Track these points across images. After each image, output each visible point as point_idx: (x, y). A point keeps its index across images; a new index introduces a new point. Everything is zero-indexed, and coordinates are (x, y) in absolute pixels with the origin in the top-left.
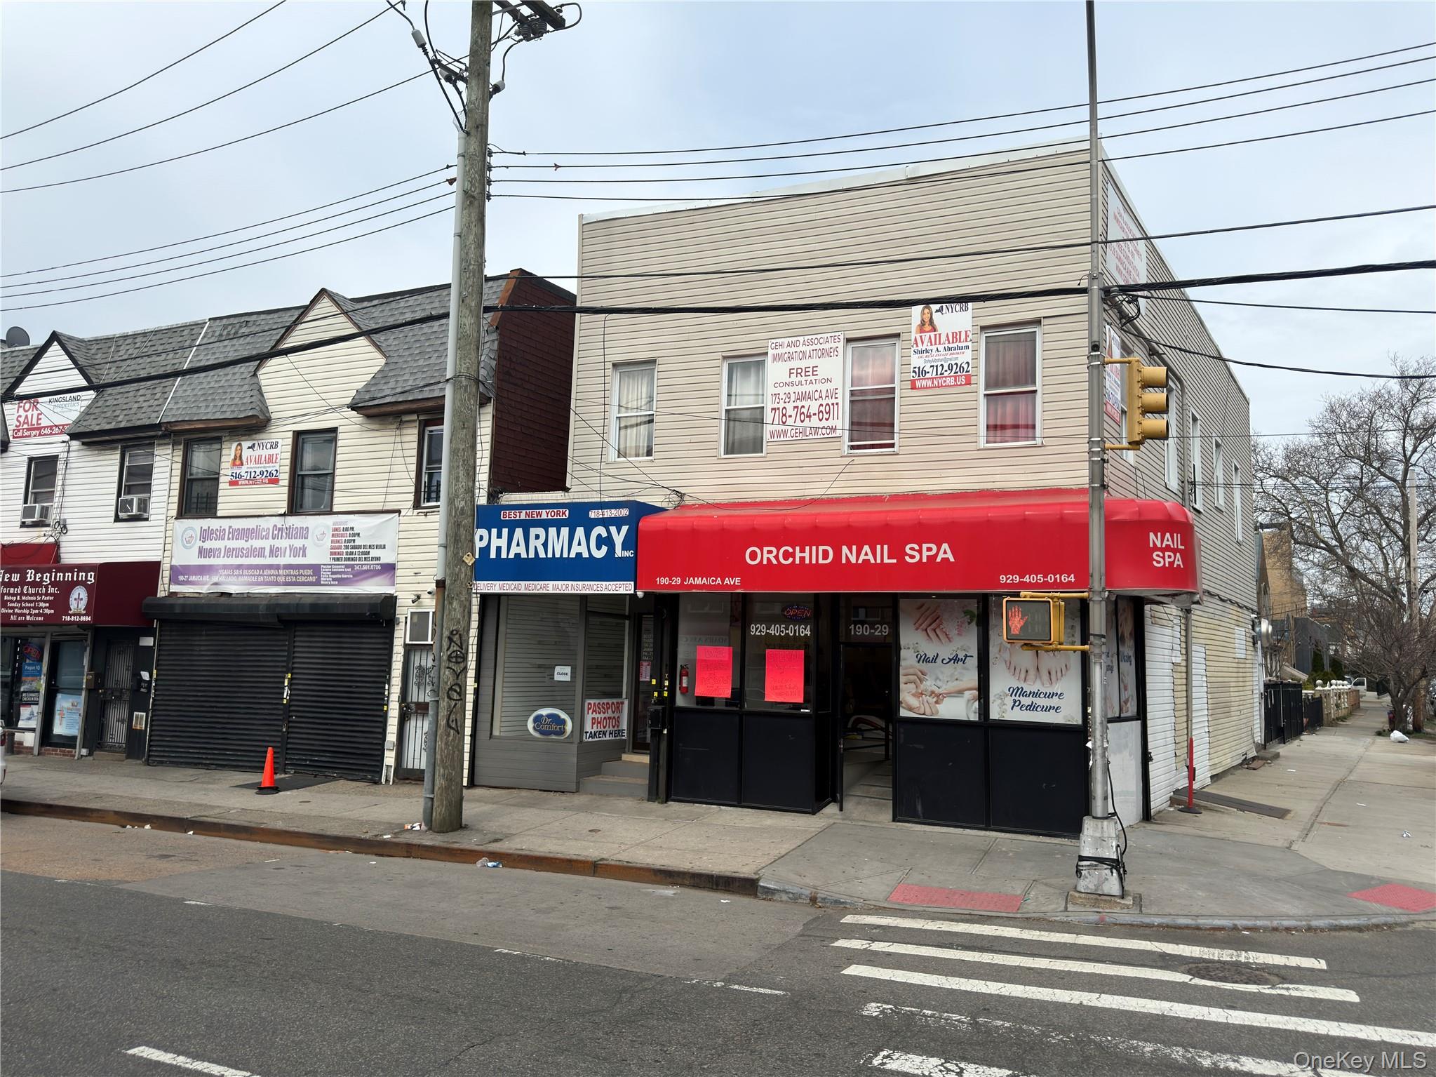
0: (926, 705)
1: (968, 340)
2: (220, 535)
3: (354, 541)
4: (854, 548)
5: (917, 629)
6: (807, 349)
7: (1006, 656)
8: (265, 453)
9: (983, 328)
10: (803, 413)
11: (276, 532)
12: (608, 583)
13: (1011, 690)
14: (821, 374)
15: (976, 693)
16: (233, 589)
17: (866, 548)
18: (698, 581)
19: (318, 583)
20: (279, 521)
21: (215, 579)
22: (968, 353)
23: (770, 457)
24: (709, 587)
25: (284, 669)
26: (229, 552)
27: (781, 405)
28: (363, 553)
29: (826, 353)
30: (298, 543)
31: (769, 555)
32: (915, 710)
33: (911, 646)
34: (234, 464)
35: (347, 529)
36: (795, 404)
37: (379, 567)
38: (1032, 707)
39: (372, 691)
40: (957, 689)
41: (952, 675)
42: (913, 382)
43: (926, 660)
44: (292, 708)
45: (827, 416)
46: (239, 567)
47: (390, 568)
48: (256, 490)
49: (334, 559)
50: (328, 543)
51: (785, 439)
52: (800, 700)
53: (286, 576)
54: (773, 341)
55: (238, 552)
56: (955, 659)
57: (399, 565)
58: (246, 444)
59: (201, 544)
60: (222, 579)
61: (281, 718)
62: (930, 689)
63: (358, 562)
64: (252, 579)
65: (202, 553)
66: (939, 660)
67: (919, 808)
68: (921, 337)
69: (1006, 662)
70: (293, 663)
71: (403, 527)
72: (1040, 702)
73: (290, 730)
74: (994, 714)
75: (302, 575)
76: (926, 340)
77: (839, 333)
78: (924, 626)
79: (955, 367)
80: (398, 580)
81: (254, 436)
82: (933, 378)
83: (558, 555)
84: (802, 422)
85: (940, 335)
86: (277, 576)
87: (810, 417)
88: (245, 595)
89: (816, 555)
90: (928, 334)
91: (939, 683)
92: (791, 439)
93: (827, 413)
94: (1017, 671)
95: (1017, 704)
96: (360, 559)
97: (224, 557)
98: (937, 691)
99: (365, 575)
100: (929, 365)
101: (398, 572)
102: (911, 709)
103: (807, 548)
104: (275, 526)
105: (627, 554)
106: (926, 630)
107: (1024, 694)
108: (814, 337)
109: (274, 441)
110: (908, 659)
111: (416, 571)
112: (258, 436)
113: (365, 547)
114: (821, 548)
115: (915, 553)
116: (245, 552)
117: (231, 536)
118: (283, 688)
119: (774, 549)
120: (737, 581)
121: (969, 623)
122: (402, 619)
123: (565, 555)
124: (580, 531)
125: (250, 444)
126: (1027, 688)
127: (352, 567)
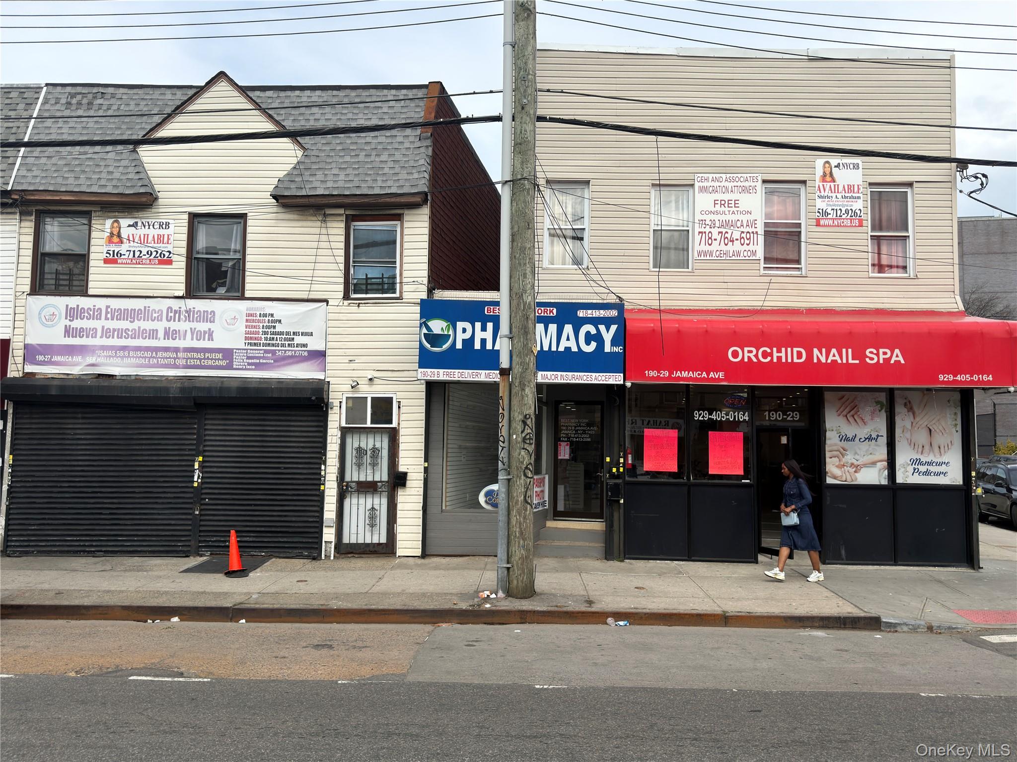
0: (847, 473)
1: (860, 192)
2: (95, 314)
3: (274, 327)
4: (824, 350)
5: (839, 415)
6: (730, 185)
7: (908, 435)
8: (153, 232)
9: (870, 184)
10: (727, 238)
11: (172, 315)
12: (597, 374)
13: (912, 460)
14: (743, 206)
15: (886, 464)
16: (116, 371)
17: (834, 351)
18: (685, 374)
19: (229, 367)
20: (176, 304)
21: (91, 360)
22: (860, 202)
23: (697, 272)
24: (696, 379)
25: (194, 453)
26: (107, 333)
27: (707, 230)
28: (285, 339)
29: (745, 190)
30: (203, 326)
31: (748, 354)
32: (838, 478)
33: (835, 429)
34: (110, 241)
35: (265, 315)
36: (720, 230)
37: (306, 354)
38: (927, 473)
39: (305, 471)
40: (871, 461)
41: (867, 451)
42: (818, 221)
43: (847, 439)
44: (204, 491)
45: (748, 242)
46: (124, 348)
47: (320, 355)
48: (140, 269)
49: (250, 344)
50: (241, 327)
51: (711, 258)
52: (741, 472)
53: (187, 359)
54: (699, 175)
55: (121, 333)
56: (870, 438)
57: (328, 352)
58: (124, 222)
59: (68, 323)
60: (100, 360)
61: (192, 501)
62: (850, 462)
63: (280, 348)
64: (142, 361)
65: (68, 332)
66: (857, 439)
67: (843, 552)
68: (823, 185)
69: (908, 439)
70: (205, 446)
71: (331, 316)
72: (933, 469)
73: (203, 513)
74: (900, 479)
75: (208, 358)
76: (827, 188)
77: (757, 175)
78: (845, 413)
79: (850, 212)
80: (328, 366)
81: (136, 214)
82: (834, 219)
83: (546, 348)
84: (726, 245)
85: (838, 185)
86: (175, 359)
87: (733, 241)
88: (133, 378)
89: (792, 355)
90: (829, 184)
91: (857, 457)
92: (716, 258)
93: (748, 239)
94: (916, 447)
95: (916, 471)
96: (283, 345)
97: (101, 337)
98: (856, 463)
99: (289, 361)
100: (830, 208)
101: (328, 359)
102: (835, 478)
103: (783, 350)
104: (171, 308)
105: (616, 349)
106: (846, 416)
107: (921, 463)
108: (735, 175)
109: (164, 221)
110: (832, 439)
111: (351, 358)
112: (140, 214)
113: (288, 333)
114: (795, 350)
115: (874, 356)
116: (130, 333)
117: (109, 316)
118: (193, 471)
119: (754, 350)
120: (721, 375)
121: (880, 411)
122: (336, 403)
123: (554, 348)
124: (568, 329)
125: (131, 222)
126: (924, 459)
127: (273, 352)
